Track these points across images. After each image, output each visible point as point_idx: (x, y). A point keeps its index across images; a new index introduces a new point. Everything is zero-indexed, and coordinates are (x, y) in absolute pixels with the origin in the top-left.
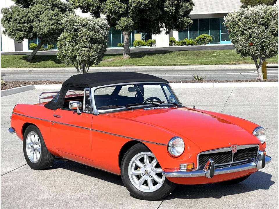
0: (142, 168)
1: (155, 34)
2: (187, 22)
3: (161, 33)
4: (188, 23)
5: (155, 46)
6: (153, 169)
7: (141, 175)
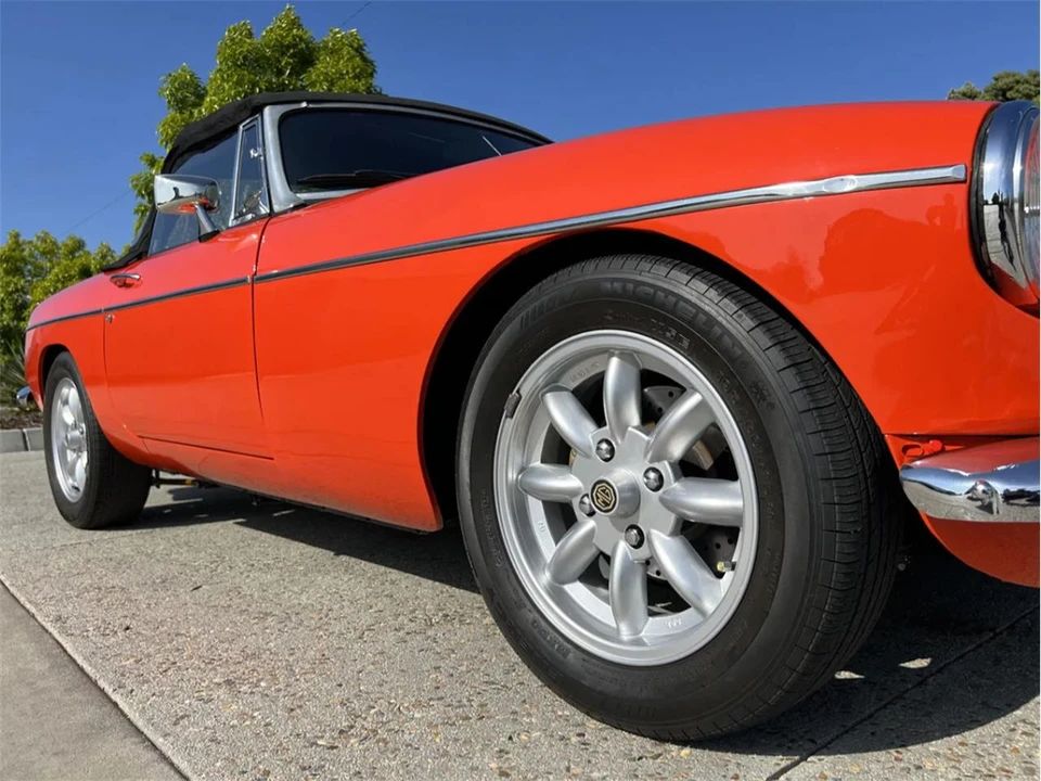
0: (587, 456)
6: (661, 478)
7: (575, 503)
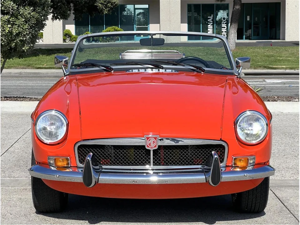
1: (59, 19)
2: (110, 2)
3: (69, 19)
4: (112, 5)
5: (41, 41)
